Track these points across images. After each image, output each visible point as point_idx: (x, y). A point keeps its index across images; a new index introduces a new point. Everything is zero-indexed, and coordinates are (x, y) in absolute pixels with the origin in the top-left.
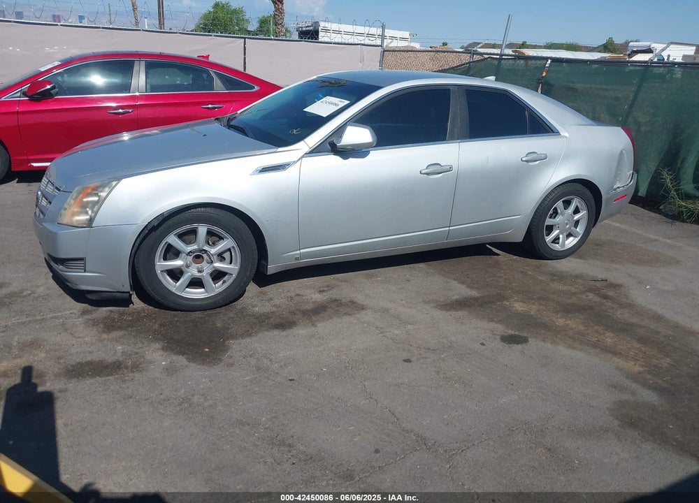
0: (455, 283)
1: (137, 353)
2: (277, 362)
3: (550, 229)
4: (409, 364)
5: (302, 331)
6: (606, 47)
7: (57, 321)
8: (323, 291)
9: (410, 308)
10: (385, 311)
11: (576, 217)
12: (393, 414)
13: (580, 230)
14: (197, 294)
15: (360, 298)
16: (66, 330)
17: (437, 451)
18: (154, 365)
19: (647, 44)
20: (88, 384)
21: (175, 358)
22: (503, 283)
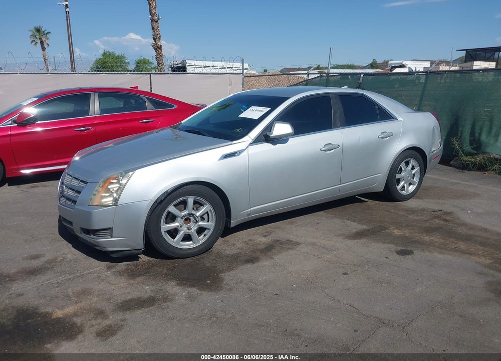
0: (349, 222)
1: (162, 290)
2: (260, 284)
3: (399, 181)
4: (347, 275)
5: (265, 263)
6: (373, 65)
7: (93, 275)
8: (266, 236)
9: (329, 240)
10: (313, 244)
11: (414, 172)
12: (354, 307)
13: (416, 180)
14: (189, 245)
15: (292, 238)
16: (103, 280)
17: (393, 326)
18: (178, 296)
19: (401, 61)
20: (138, 314)
21: (190, 289)
22: (379, 219)
